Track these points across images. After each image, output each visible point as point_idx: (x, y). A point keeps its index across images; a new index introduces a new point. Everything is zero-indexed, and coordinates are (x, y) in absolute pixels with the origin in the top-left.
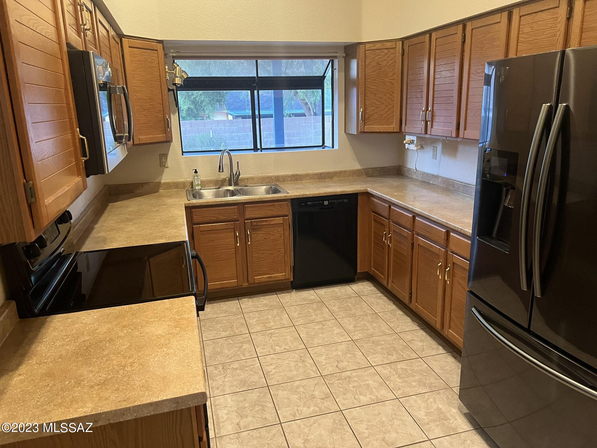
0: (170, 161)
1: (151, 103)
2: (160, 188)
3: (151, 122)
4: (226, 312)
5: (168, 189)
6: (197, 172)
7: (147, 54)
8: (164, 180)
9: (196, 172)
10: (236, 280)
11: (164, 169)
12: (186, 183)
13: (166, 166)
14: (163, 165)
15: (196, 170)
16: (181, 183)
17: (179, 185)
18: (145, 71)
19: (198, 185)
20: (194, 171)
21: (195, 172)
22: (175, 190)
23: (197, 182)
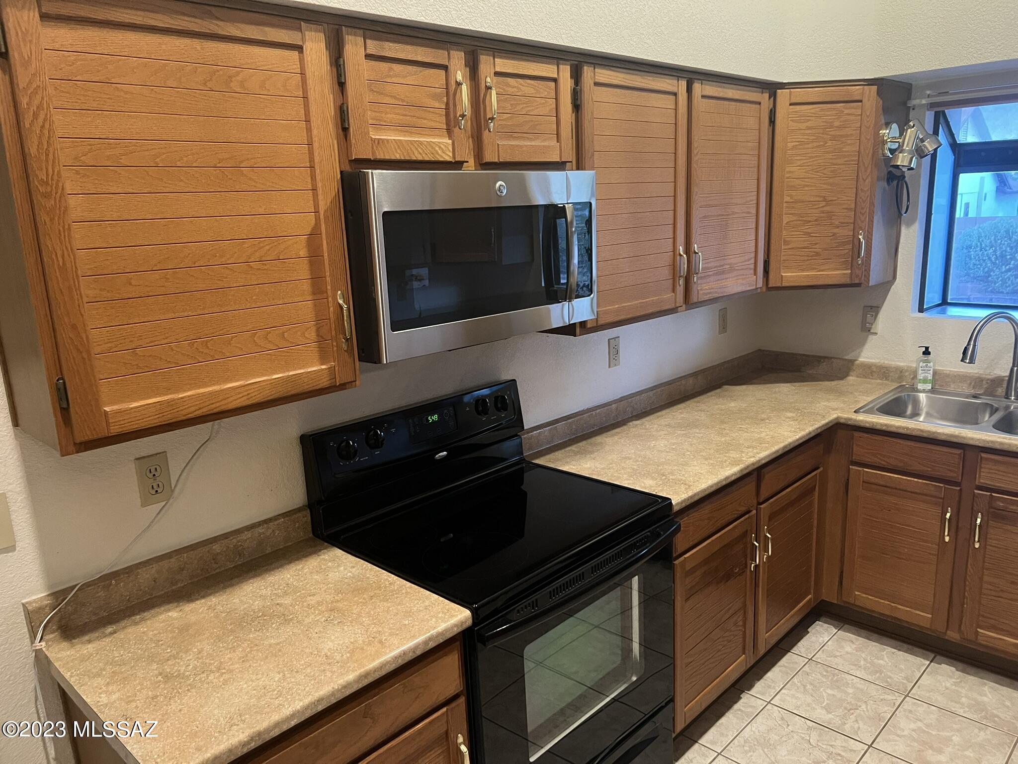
0: (883, 322)
1: (826, 209)
2: (851, 373)
3: (817, 246)
4: (879, 670)
5: (866, 378)
6: (929, 353)
7: (834, 112)
8: (864, 358)
9: (927, 352)
10: (930, 616)
11: (867, 336)
12: (907, 371)
13: (872, 331)
14: (867, 329)
15: (927, 348)
16: (894, 370)
17: (891, 375)
18: (823, 146)
19: (925, 381)
20: (924, 349)
21: (924, 353)
22: (879, 381)
23: (923, 375)
